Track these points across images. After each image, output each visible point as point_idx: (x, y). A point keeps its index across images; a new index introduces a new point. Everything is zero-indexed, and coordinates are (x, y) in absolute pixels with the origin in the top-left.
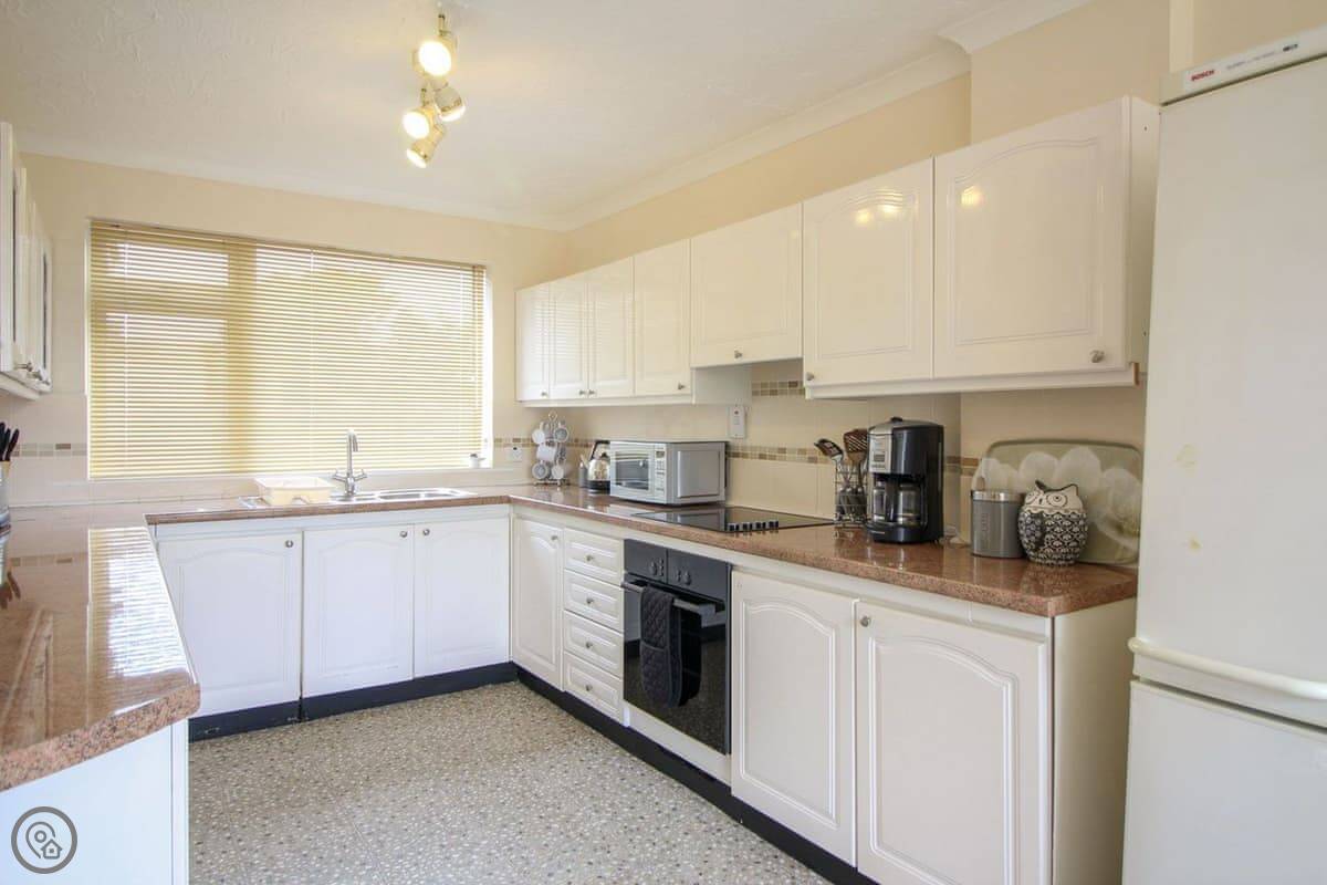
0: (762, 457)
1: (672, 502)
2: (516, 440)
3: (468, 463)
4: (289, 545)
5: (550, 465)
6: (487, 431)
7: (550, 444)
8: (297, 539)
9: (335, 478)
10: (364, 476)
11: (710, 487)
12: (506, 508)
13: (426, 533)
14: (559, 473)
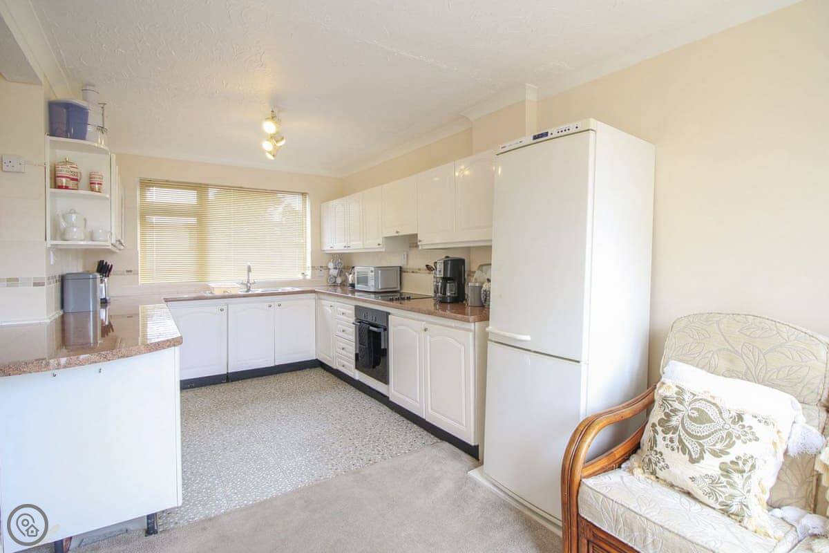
0: (413, 272)
1: (377, 290)
2: (321, 267)
3: (301, 277)
4: (222, 310)
5: (335, 278)
6: (309, 264)
7: (335, 268)
8: (225, 308)
9: (242, 284)
10: (254, 283)
11: (394, 285)
12: (313, 295)
13: (279, 305)
14: (339, 281)
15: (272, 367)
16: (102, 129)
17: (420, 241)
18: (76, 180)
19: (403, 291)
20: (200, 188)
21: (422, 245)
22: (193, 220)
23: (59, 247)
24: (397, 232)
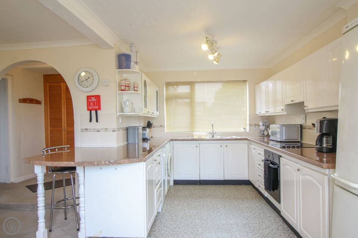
1: (282, 140)
2: (256, 124)
3: (243, 130)
4: (197, 147)
5: (264, 131)
6: (248, 123)
7: (263, 125)
8: (198, 145)
9: (210, 133)
10: (216, 133)
11: (296, 136)
12: (246, 141)
13: (226, 146)
14: (266, 133)
15: (223, 180)
16: (136, 63)
17: (305, 107)
18: (129, 86)
19: (302, 142)
20: (191, 84)
21: (307, 109)
22: (188, 100)
23: (125, 115)
24: (292, 101)
